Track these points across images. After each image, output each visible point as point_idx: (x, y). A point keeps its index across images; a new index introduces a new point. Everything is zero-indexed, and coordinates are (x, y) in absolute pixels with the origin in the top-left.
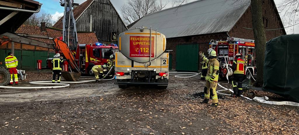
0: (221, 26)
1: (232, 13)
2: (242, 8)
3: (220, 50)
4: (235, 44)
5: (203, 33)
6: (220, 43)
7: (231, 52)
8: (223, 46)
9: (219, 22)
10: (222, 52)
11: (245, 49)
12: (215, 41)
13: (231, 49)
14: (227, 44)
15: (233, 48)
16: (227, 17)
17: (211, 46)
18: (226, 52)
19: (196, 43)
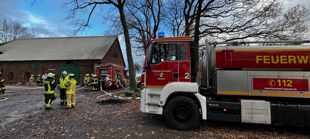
0: (96, 56)
1: (101, 49)
2: (107, 47)
3: (102, 71)
4: (112, 67)
5: (83, 59)
6: (102, 66)
7: (109, 72)
8: (104, 68)
9: (93, 53)
10: (103, 72)
11: (116, 70)
12: (97, 65)
13: (109, 70)
14: (107, 67)
15: (111, 70)
16: (98, 50)
17: (95, 68)
18: (106, 72)
19: (77, 65)
